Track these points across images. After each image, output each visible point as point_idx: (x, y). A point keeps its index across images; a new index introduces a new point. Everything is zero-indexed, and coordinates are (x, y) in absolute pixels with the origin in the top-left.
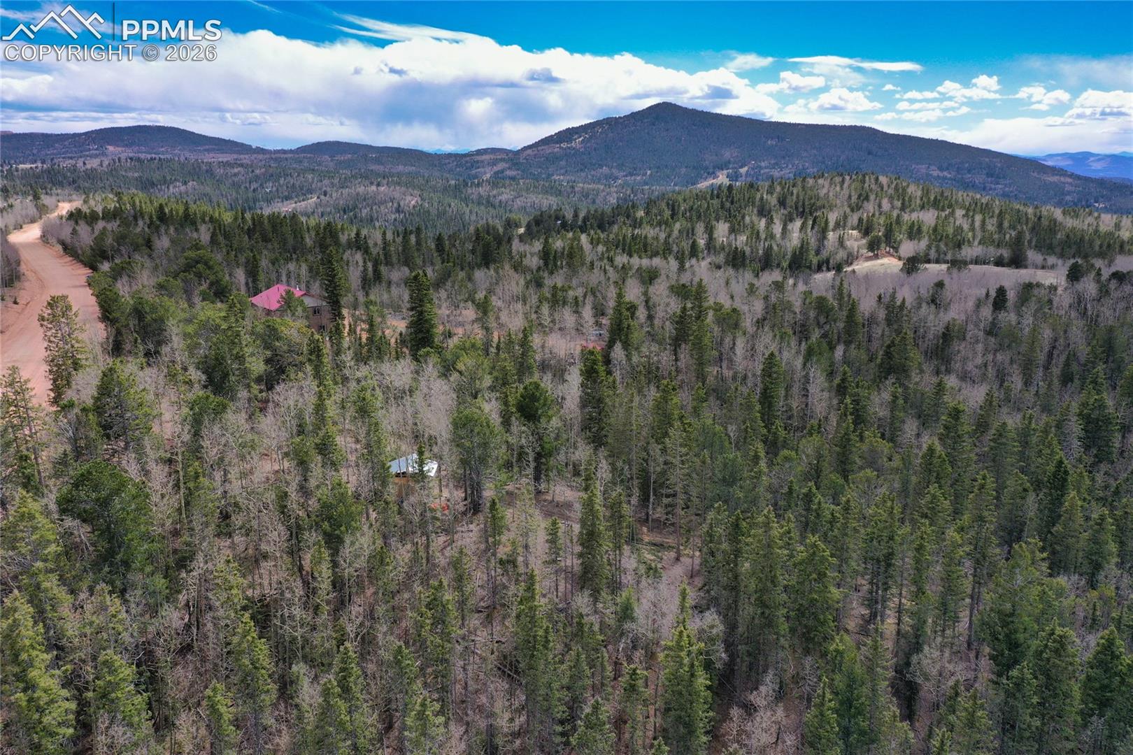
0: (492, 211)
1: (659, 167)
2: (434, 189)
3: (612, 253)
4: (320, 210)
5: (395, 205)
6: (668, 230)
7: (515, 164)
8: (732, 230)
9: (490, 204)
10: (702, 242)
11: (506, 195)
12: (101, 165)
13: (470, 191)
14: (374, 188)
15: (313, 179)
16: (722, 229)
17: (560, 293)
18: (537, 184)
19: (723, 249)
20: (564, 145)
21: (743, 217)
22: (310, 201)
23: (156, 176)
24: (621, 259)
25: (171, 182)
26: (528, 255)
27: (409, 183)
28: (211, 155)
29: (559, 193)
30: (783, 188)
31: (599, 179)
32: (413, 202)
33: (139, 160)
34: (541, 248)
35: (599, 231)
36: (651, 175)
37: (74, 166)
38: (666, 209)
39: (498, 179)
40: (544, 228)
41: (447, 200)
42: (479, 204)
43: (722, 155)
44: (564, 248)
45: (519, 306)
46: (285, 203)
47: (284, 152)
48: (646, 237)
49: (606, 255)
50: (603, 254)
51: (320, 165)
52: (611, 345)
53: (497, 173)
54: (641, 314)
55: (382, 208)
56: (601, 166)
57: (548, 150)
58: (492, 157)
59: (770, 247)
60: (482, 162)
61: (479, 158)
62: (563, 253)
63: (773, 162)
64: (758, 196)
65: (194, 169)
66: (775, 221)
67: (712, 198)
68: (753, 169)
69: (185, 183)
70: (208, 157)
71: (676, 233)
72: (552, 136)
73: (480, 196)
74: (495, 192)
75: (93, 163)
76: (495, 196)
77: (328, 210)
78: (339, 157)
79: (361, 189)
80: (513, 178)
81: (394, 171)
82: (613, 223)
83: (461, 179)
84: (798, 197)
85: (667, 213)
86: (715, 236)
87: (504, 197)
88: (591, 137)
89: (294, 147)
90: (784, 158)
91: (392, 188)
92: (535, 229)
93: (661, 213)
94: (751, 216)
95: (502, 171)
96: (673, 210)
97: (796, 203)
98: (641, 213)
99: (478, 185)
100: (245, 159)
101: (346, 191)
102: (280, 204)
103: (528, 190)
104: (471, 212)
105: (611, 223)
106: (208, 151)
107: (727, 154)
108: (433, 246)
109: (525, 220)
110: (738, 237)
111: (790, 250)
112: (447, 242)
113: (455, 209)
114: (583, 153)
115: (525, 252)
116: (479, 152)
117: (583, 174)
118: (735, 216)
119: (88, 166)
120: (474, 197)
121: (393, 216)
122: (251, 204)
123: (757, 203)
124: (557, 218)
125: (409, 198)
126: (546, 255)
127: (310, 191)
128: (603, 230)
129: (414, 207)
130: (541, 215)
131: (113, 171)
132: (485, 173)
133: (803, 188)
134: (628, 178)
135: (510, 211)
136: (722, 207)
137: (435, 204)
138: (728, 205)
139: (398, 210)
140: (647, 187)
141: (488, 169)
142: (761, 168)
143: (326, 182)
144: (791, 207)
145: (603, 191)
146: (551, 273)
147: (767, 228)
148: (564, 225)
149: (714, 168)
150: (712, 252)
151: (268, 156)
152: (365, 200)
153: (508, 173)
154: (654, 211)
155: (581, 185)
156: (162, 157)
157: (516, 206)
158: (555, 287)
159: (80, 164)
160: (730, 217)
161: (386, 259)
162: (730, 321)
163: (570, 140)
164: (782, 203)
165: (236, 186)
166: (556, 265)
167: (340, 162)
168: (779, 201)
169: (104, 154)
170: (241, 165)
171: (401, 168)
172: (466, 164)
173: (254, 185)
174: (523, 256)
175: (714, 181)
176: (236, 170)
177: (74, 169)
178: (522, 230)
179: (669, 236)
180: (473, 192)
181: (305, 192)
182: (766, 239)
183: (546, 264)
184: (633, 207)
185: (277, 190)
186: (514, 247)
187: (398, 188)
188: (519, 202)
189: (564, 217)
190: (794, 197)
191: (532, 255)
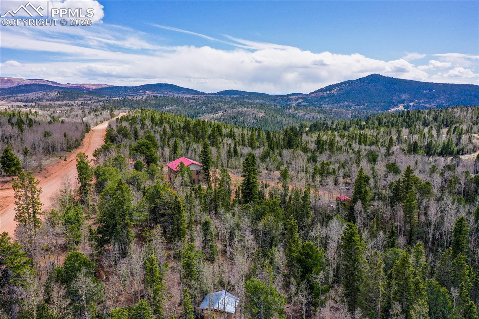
0: (295, 120)
1: (371, 102)
2: (271, 110)
3: (351, 142)
4: (223, 118)
5: (254, 116)
6: (377, 131)
7: (306, 100)
8: (411, 133)
9: (294, 116)
10: (395, 138)
11: (301, 113)
12: (142, 98)
13: (286, 111)
14: (246, 109)
15: (221, 105)
16: (405, 132)
17: (325, 166)
18: (315, 109)
19: (406, 141)
20: (328, 92)
21: (415, 126)
22: (219, 114)
23: (162, 103)
24: (356, 146)
25: (167, 105)
26: (310, 142)
27: (260, 107)
28: (184, 95)
29: (325, 112)
30: (436, 113)
31: (343, 107)
32: (261, 115)
33: (156, 96)
34: (316, 139)
35: (343, 131)
36: (367, 105)
37: (132, 99)
38: (376, 121)
39: (298, 106)
40: (318, 128)
41: (276, 115)
42: (290, 116)
43: (402, 97)
44: (327, 139)
45: (303, 174)
46: (210, 114)
47: (212, 94)
48: (367, 135)
49: (348, 144)
50: (346, 143)
51: (225, 99)
52: (355, 200)
53: (298, 103)
54: (372, 181)
55: (248, 117)
56: (344, 101)
57: (321, 94)
58: (296, 97)
59: (431, 142)
60: (292, 99)
61: (291, 97)
62: (326, 142)
63: (426, 100)
64: (423, 116)
65: (176, 100)
66: (433, 128)
67: (399, 116)
68: (416, 103)
69: (172, 106)
70: (182, 96)
71: (381, 133)
72: (323, 88)
73: (290, 113)
74: (296, 112)
75: (139, 98)
76: (296, 113)
77: (226, 117)
78: (233, 96)
79: (240, 110)
80: (305, 106)
81: (255, 102)
82: (350, 127)
83: (282, 106)
84: (444, 117)
85: (377, 123)
86: (402, 135)
87: (300, 114)
88: (340, 89)
89: (216, 92)
90: (432, 99)
91: (253, 109)
92: (313, 128)
93: (373, 123)
94: (419, 125)
95: (301, 103)
96: (380, 122)
97: (443, 120)
98: (364, 123)
99: (290, 108)
100: (197, 96)
101: (234, 110)
102: (207, 115)
103: (311, 111)
104: (286, 120)
105: (349, 127)
106: (183, 93)
107: (404, 97)
108: (265, 137)
109: (309, 124)
110: (414, 136)
111: (441, 143)
112: (272, 135)
113: (279, 119)
114: (336, 96)
115: (308, 140)
116: (291, 95)
117: (336, 105)
118: (411, 126)
119: (137, 99)
120: (288, 114)
121: (253, 121)
122: (196, 114)
123: (422, 119)
124: (324, 124)
125: (260, 113)
126: (318, 142)
127: (220, 110)
128: (346, 130)
129: (262, 117)
130: (317, 122)
131: (146, 100)
132: (293, 103)
133: (447, 113)
134: (357, 107)
135: (303, 120)
136: (404, 121)
137: (271, 116)
138: (407, 120)
139: (255, 119)
140: (365, 111)
141: (294, 102)
142: (420, 103)
143: (227, 106)
144: (440, 122)
145: (345, 112)
146: (321, 153)
147: (429, 132)
148: (327, 127)
149: (397, 103)
150: (400, 143)
151: (205, 95)
152: (241, 114)
153: (303, 104)
154: (370, 122)
155: (335, 109)
156: (165, 95)
157: (305, 118)
158: (323, 163)
159: (135, 98)
160: (409, 126)
161: (243, 142)
162: (425, 190)
163: (331, 90)
164: (435, 120)
165: (191, 107)
166: (323, 148)
167: (233, 98)
168: (434, 119)
169: (144, 94)
170: (194, 99)
171: (258, 101)
172: (285, 100)
173: (198, 107)
174: (307, 143)
175: (397, 109)
176: (192, 101)
177: (132, 100)
178: (307, 129)
179: (378, 134)
180: (287, 111)
181: (217, 110)
182: (428, 138)
183: (318, 147)
184: (360, 120)
185: (207, 109)
186: (303, 139)
187: (255, 109)
188: (307, 116)
189: (327, 124)
190: (442, 117)
191: (312, 142)
